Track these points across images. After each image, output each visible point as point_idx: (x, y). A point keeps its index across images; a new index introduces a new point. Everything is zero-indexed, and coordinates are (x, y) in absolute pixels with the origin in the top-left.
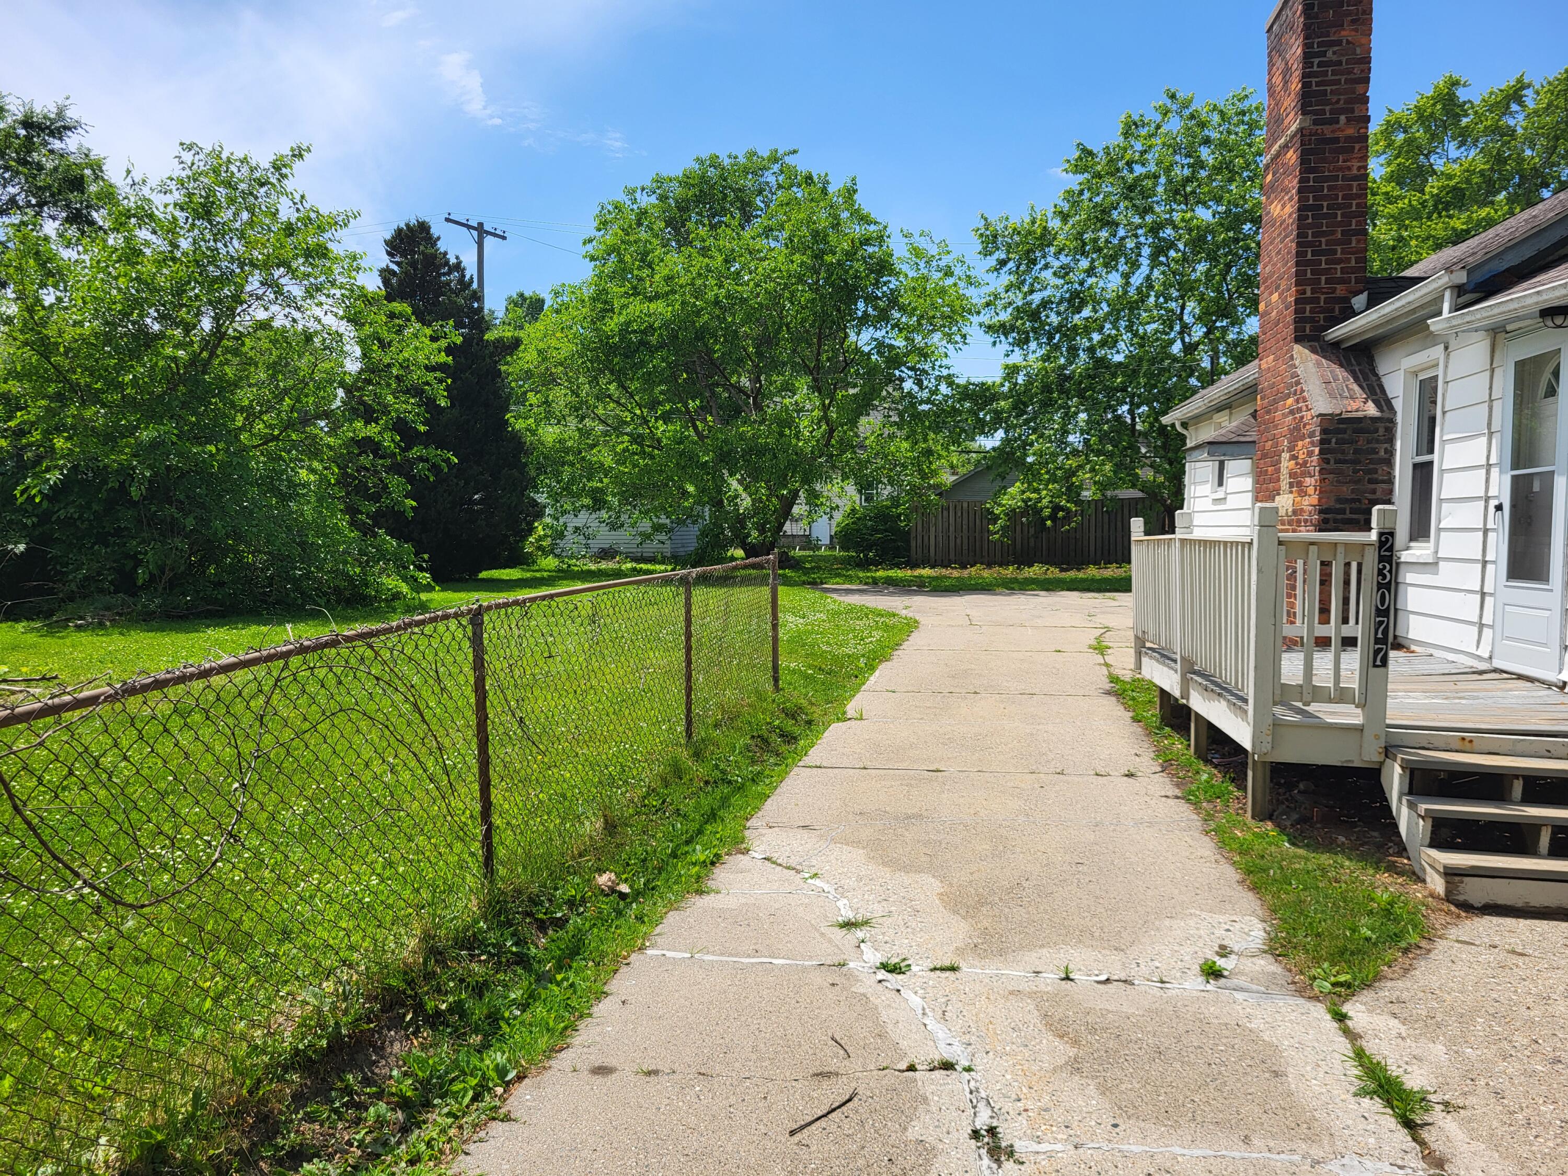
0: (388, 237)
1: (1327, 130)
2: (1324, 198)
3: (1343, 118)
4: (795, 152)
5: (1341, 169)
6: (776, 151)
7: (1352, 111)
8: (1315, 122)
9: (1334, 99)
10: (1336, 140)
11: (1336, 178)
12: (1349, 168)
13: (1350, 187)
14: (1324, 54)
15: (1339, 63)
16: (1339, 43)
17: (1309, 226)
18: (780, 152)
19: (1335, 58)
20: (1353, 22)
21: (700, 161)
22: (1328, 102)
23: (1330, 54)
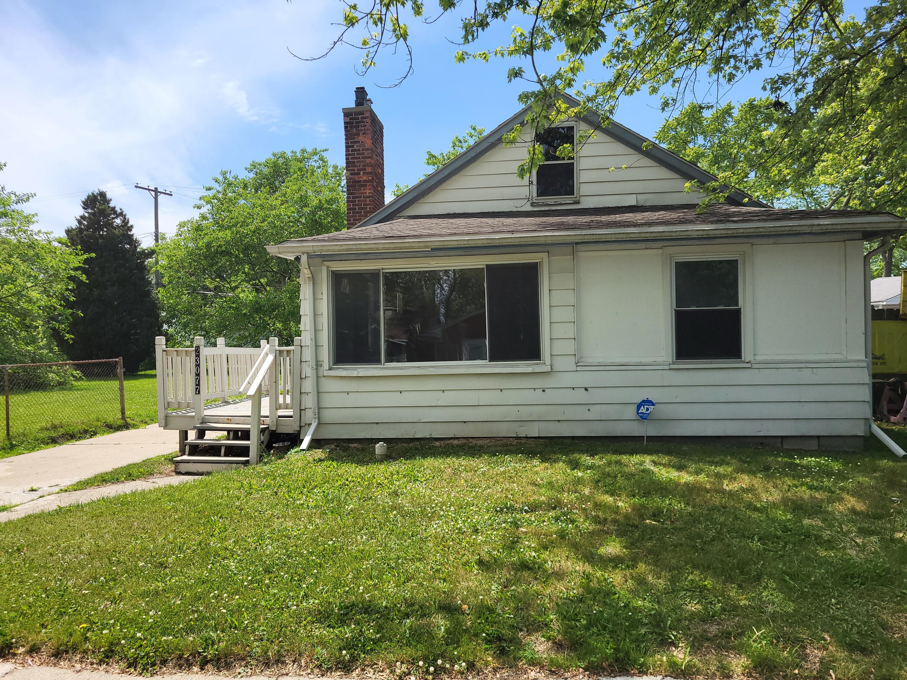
0: (84, 200)
1: (356, 178)
2: (357, 205)
3: (362, 173)
4: (326, 150)
5: (362, 193)
6: (316, 149)
7: (365, 170)
8: (351, 174)
9: (358, 165)
10: (360, 181)
11: (360, 197)
12: (365, 193)
13: (366, 201)
14: (353, 146)
15: (359, 150)
16: (358, 142)
17: (352, 217)
18: (318, 150)
19: (357, 148)
20: (363, 134)
21: (274, 155)
22: (355, 166)
23: (355, 146)
